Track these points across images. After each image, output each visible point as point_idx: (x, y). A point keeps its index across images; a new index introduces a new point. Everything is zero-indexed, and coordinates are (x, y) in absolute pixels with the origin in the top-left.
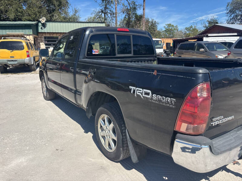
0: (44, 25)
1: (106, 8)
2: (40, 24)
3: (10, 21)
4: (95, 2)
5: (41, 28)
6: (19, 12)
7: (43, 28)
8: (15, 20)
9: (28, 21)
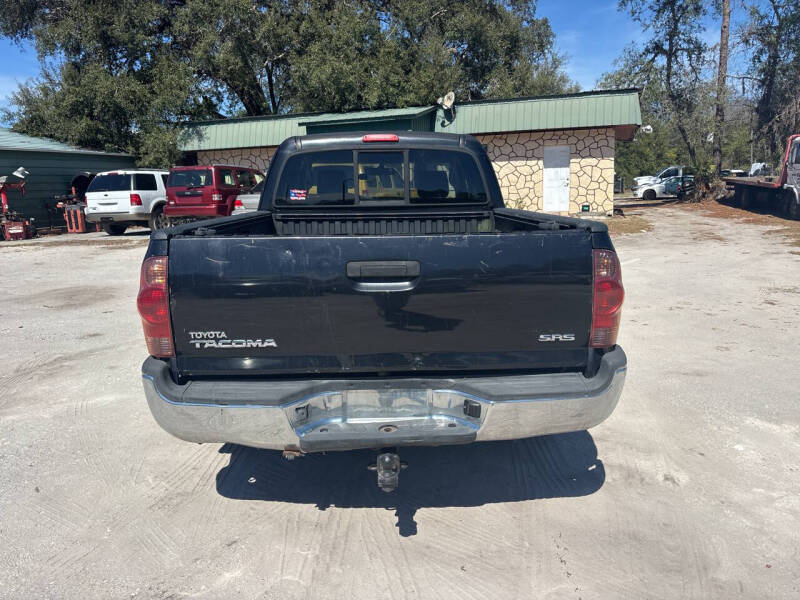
0: (450, 115)
1: (672, 34)
2: (440, 113)
3: (367, 109)
4: (635, 20)
5: (443, 125)
6: (393, 86)
7: (447, 123)
8: (379, 107)
9: (412, 106)
